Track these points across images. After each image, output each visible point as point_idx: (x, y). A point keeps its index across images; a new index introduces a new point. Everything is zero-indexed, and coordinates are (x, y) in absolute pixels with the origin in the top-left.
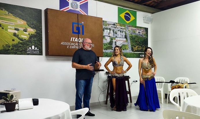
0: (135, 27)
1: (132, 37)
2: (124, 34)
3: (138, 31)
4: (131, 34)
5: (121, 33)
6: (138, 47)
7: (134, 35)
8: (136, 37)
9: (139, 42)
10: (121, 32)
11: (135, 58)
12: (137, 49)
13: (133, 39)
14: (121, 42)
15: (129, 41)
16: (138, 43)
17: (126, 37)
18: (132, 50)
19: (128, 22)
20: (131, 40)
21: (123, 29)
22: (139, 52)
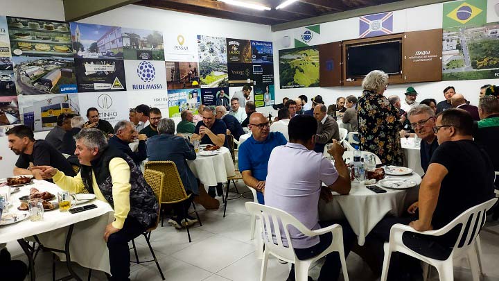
0: (483, 26)
1: (473, 45)
2: (455, 43)
3: (490, 31)
4: (472, 40)
5: (449, 43)
6: (490, 60)
7: (478, 40)
8: (486, 42)
9: (493, 51)
10: (448, 41)
11: (481, 78)
12: (485, 64)
13: (474, 47)
14: (449, 57)
15: (467, 52)
16: (490, 52)
17: (459, 47)
18: (474, 65)
19: (463, 22)
20: (470, 49)
21: (453, 35)
22: (490, 67)
